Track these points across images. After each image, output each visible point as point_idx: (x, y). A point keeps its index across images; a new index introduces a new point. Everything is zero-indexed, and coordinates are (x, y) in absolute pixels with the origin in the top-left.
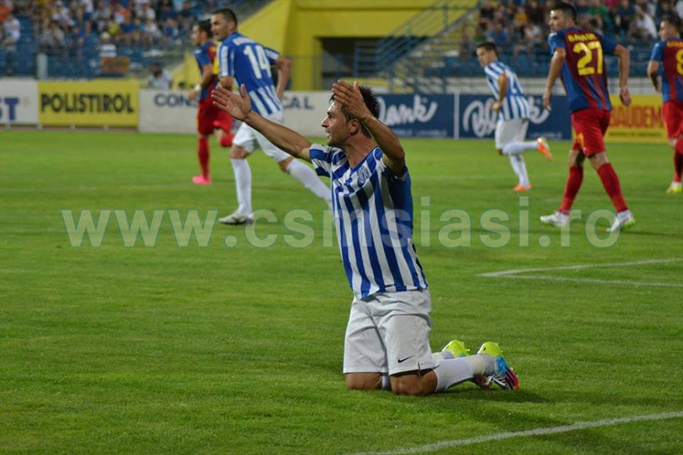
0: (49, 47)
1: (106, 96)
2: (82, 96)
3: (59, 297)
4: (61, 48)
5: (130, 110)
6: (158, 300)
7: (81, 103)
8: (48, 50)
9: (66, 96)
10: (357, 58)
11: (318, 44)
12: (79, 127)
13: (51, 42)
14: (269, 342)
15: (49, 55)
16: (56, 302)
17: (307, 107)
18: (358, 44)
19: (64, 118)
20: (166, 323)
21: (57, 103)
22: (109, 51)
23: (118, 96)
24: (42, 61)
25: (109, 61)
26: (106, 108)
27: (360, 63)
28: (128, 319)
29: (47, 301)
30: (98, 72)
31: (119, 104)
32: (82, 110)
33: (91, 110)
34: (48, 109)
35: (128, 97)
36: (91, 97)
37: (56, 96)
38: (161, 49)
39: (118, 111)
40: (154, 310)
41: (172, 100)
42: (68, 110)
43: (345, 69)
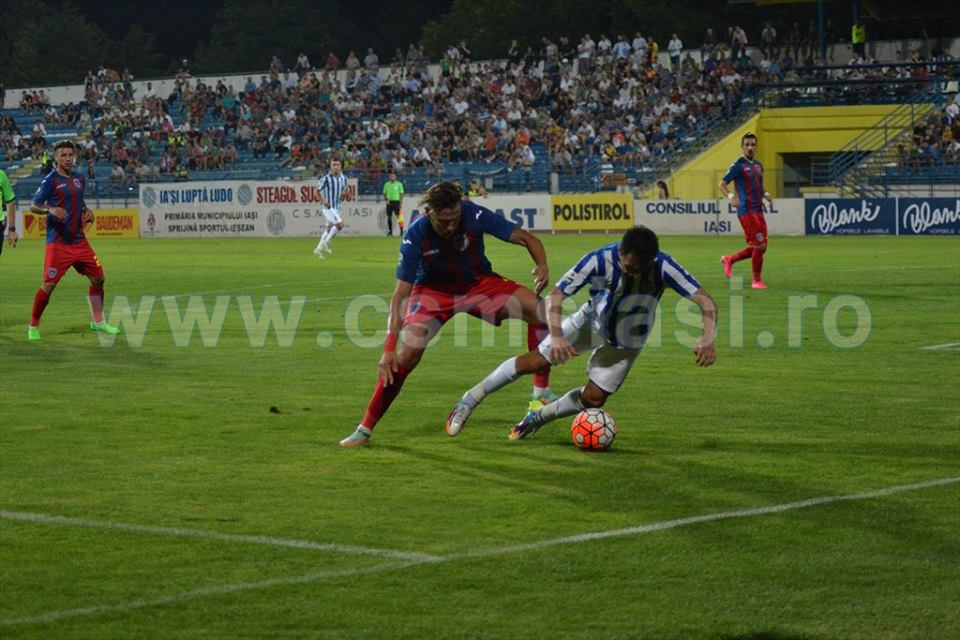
0: (560, 167)
1: (607, 206)
2: (587, 206)
3: (573, 372)
4: (570, 167)
5: (627, 217)
6: (655, 373)
7: (587, 212)
8: (559, 169)
9: (574, 206)
10: (813, 170)
11: (781, 159)
12: (584, 231)
13: (562, 163)
14: (747, 406)
15: (560, 173)
16: (571, 376)
17: (772, 211)
18: (814, 158)
19: (572, 224)
20: (663, 392)
21: (567, 213)
22: (608, 169)
23: (617, 206)
24: (555, 178)
25: (608, 176)
26: (607, 216)
27: (816, 174)
28: (631, 389)
29: (564, 375)
30: (602, 185)
31: (617, 211)
32: (587, 218)
33: (595, 218)
34: (560, 217)
35: (625, 205)
36: (595, 207)
37: (567, 207)
38: (650, 166)
39: (617, 218)
40: (652, 382)
41: (661, 208)
42: (576, 218)
43: (803, 179)
